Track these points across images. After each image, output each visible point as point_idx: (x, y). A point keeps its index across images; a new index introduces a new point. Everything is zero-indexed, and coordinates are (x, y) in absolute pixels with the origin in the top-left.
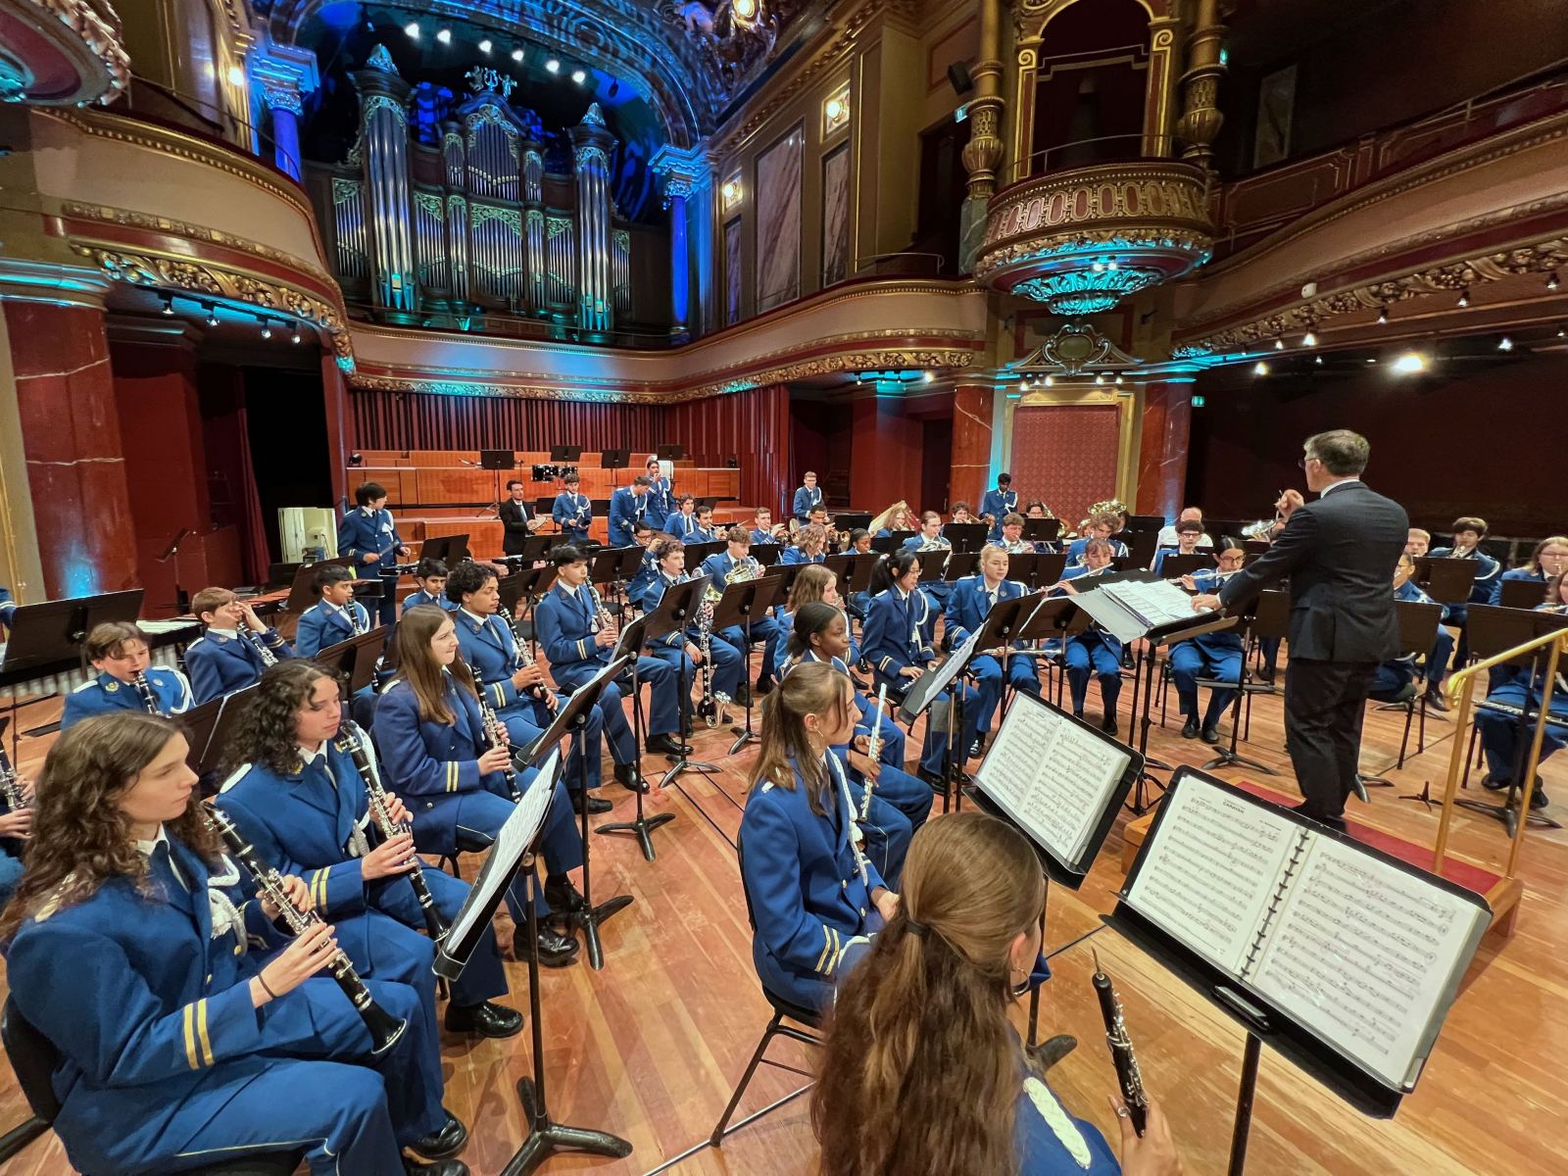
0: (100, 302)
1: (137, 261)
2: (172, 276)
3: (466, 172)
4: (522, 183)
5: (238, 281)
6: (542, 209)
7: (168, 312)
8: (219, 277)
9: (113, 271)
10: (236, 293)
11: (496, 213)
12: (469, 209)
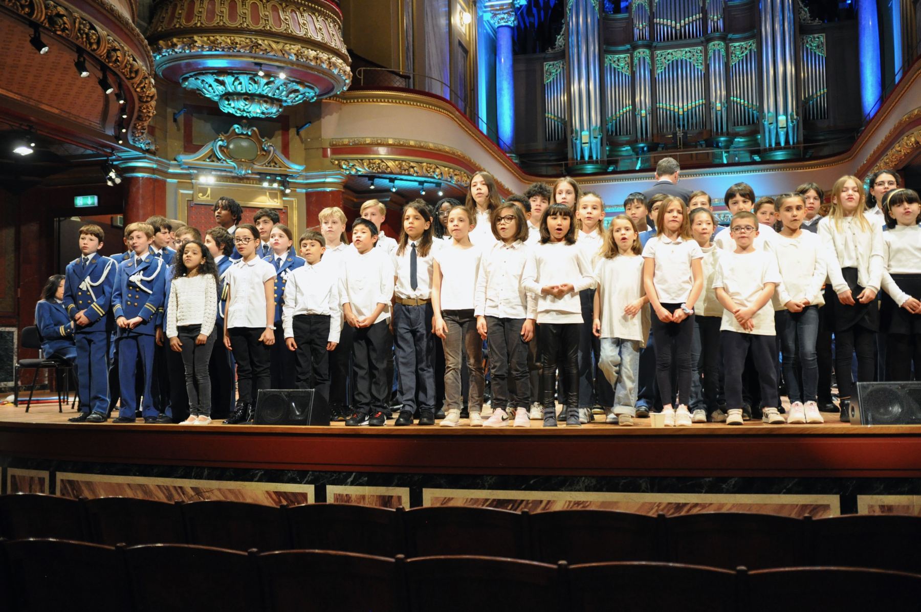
0: (342, 187)
1: (355, 162)
2: (369, 168)
3: (652, 25)
4: (705, 20)
5: (399, 164)
6: (723, 38)
7: (372, 187)
8: (390, 164)
9: (346, 170)
10: (398, 170)
11: (679, 54)
12: (652, 58)
